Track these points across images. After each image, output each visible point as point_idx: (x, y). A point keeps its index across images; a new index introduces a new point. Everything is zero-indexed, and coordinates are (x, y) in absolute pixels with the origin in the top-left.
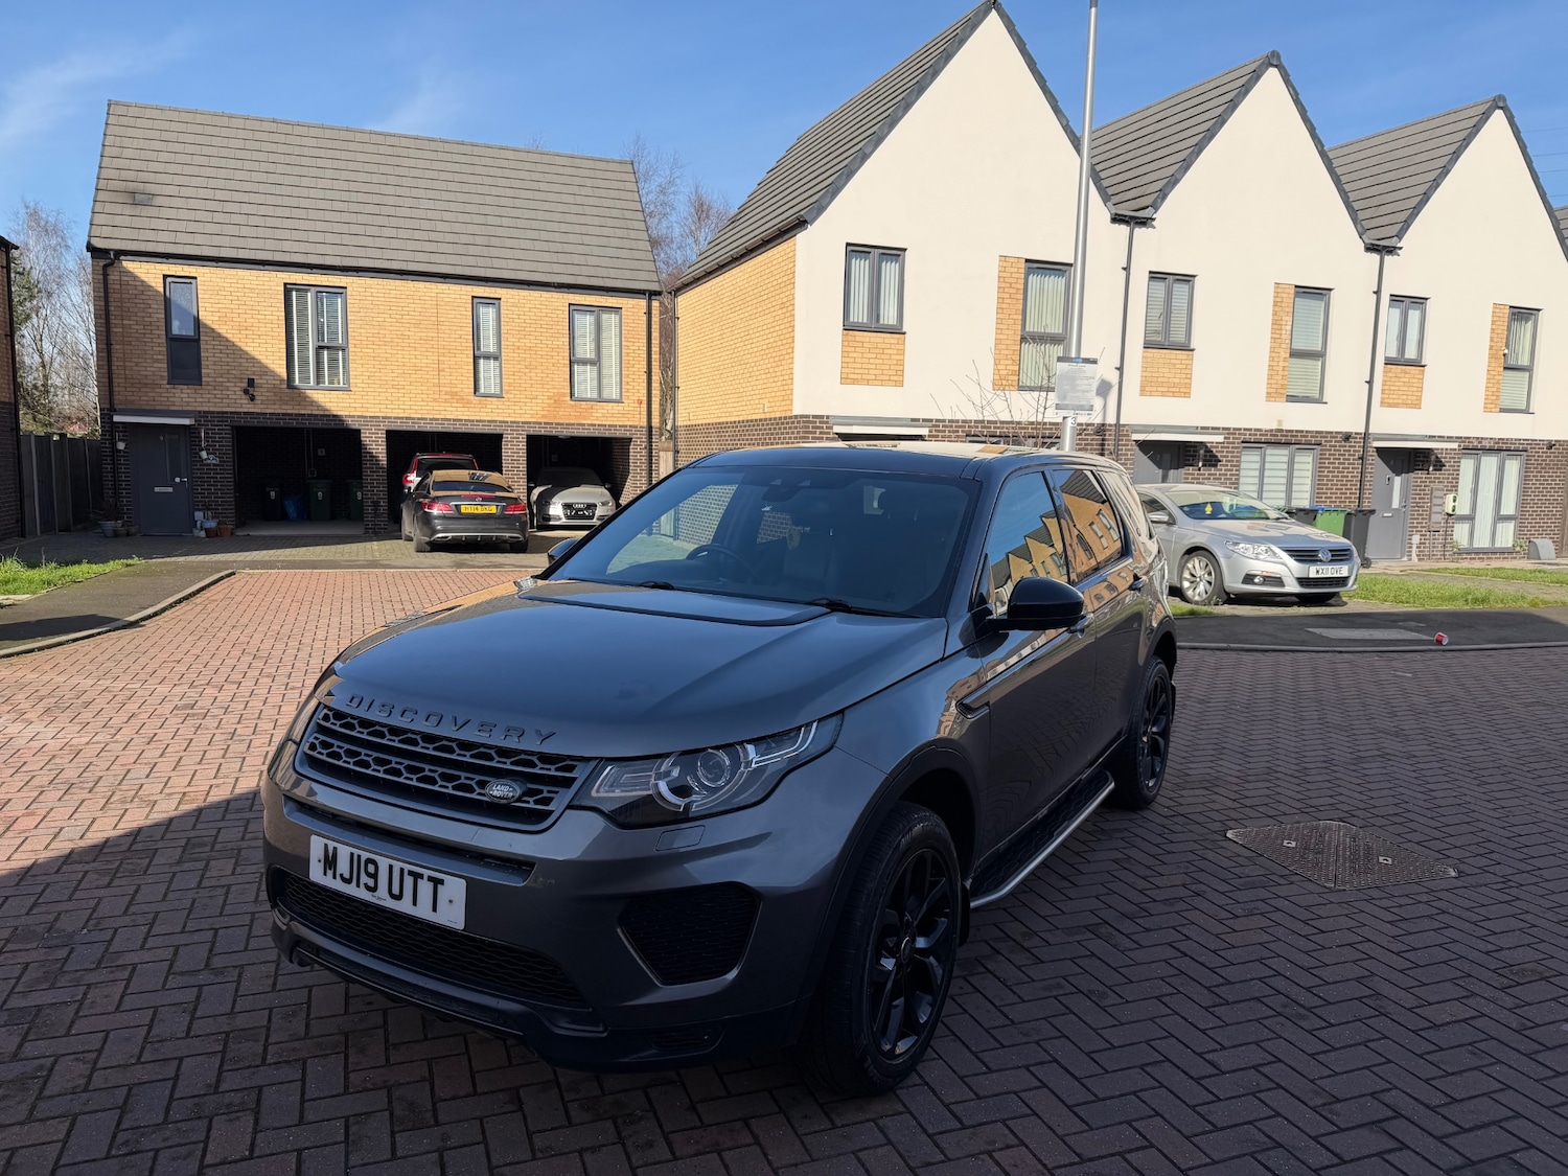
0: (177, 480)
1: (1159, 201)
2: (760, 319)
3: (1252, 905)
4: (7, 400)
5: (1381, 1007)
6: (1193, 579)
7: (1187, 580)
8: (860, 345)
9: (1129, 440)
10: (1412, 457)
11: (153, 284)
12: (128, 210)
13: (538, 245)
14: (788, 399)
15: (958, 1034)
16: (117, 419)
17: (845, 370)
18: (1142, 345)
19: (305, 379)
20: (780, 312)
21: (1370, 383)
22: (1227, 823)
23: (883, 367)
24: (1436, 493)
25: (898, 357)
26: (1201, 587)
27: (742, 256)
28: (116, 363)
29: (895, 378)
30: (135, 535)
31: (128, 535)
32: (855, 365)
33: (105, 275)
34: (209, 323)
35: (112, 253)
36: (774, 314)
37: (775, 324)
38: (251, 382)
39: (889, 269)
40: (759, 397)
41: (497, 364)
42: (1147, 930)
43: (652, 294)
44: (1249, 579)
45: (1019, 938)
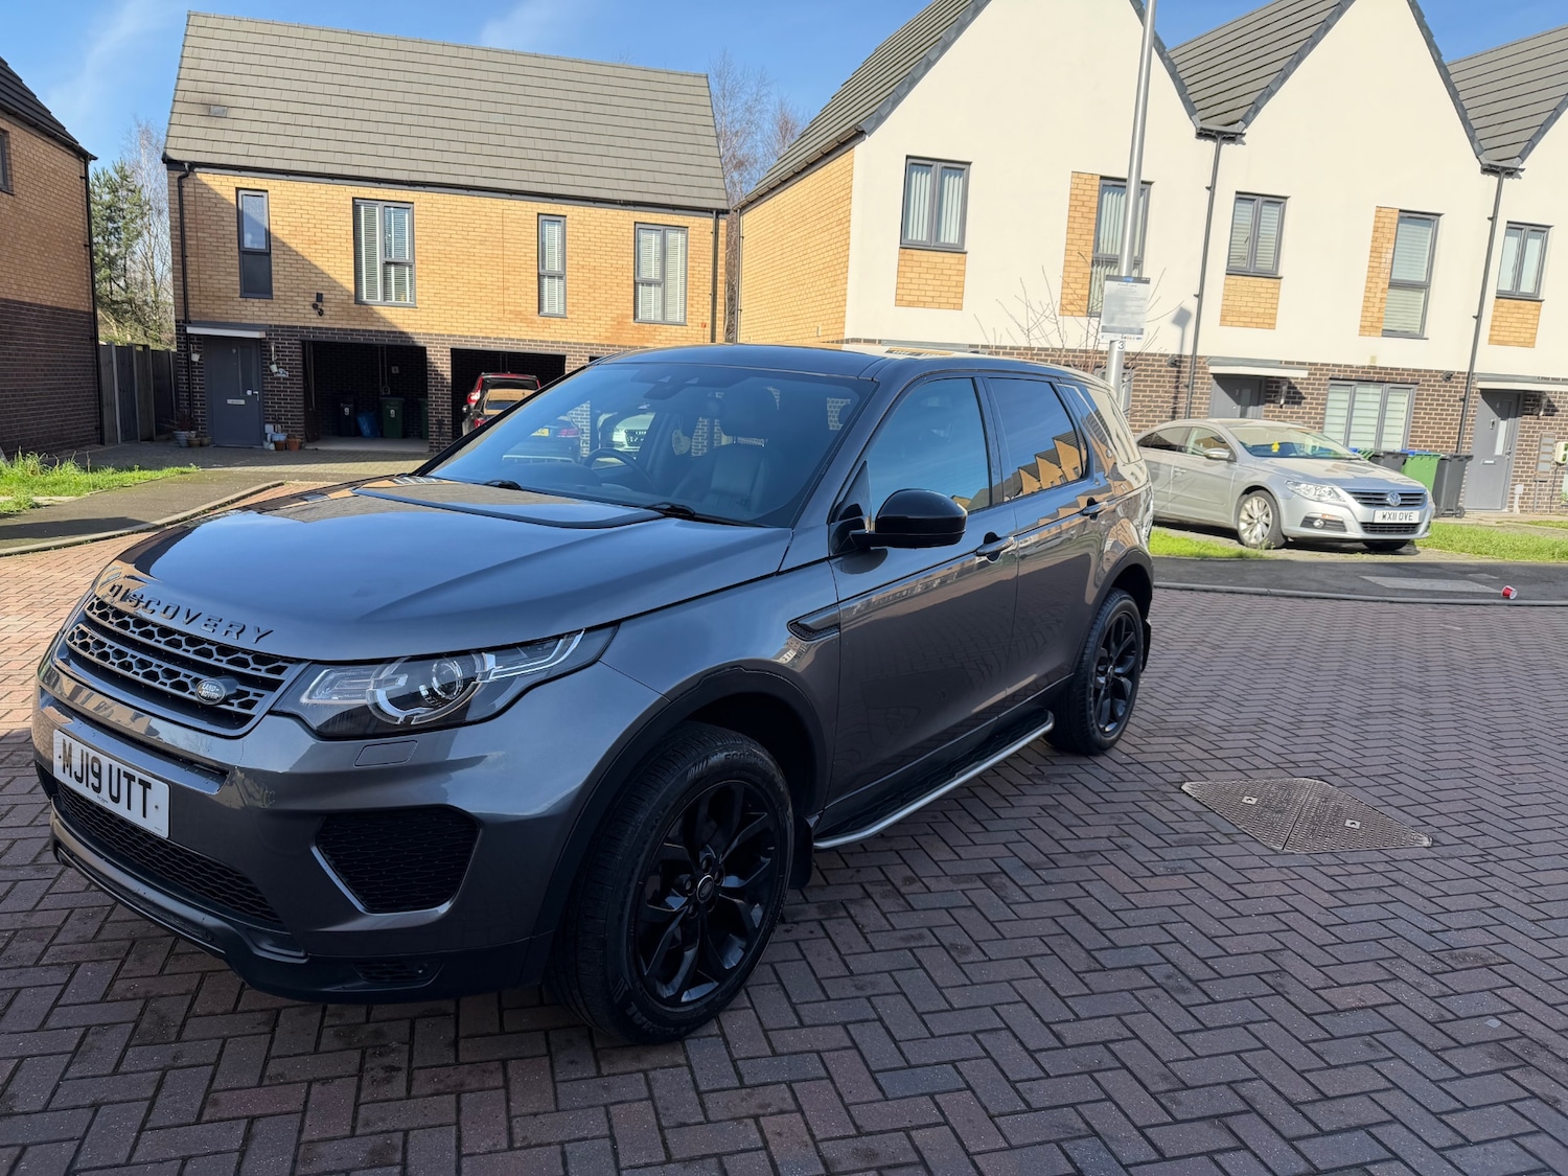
0: (249, 393)
1: (1251, 114)
2: (818, 237)
3: (1179, 864)
4: (86, 310)
5: (1281, 985)
6: (1250, 521)
7: (1244, 521)
8: (918, 264)
9: (1206, 373)
10: (1521, 401)
11: (227, 197)
12: (204, 122)
13: (606, 161)
14: (841, 321)
15: (785, 982)
16: (190, 330)
17: (900, 291)
18: (1225, 271)
19: (372, 293)
20: (836, 229)
21: (1478, 318)
22: (1187, 774)
23: (942, 289)
24: (1545, 440)
25: (958, 278)
26: (1259, 529)
27: (803, 170)
28: (191, 275)
29: (954, 301)
30: (208, 445)
31: (201, 445)
32: (911, 286)
33: (180, 187)
34: (280, 236)
35: (186, 165)
36: (831, 231)
37: (831, 242)
38: (319, 297)
39: (953, 183)
40: (814, 319)
41: (562, 283)
42: (1046, 883)
43: (720, 212)
44: (1308, 522)
45: (898, 883)
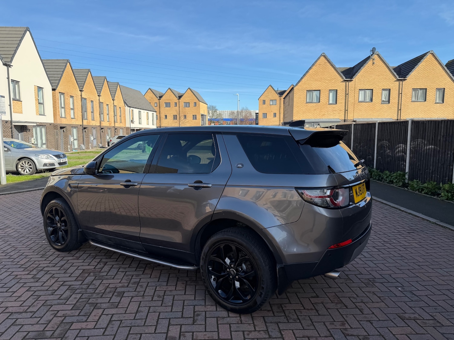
7: (20, 168)
21: (10, 105)
24: (30, 138)
26: (27, 170)
44: (45, 165)
